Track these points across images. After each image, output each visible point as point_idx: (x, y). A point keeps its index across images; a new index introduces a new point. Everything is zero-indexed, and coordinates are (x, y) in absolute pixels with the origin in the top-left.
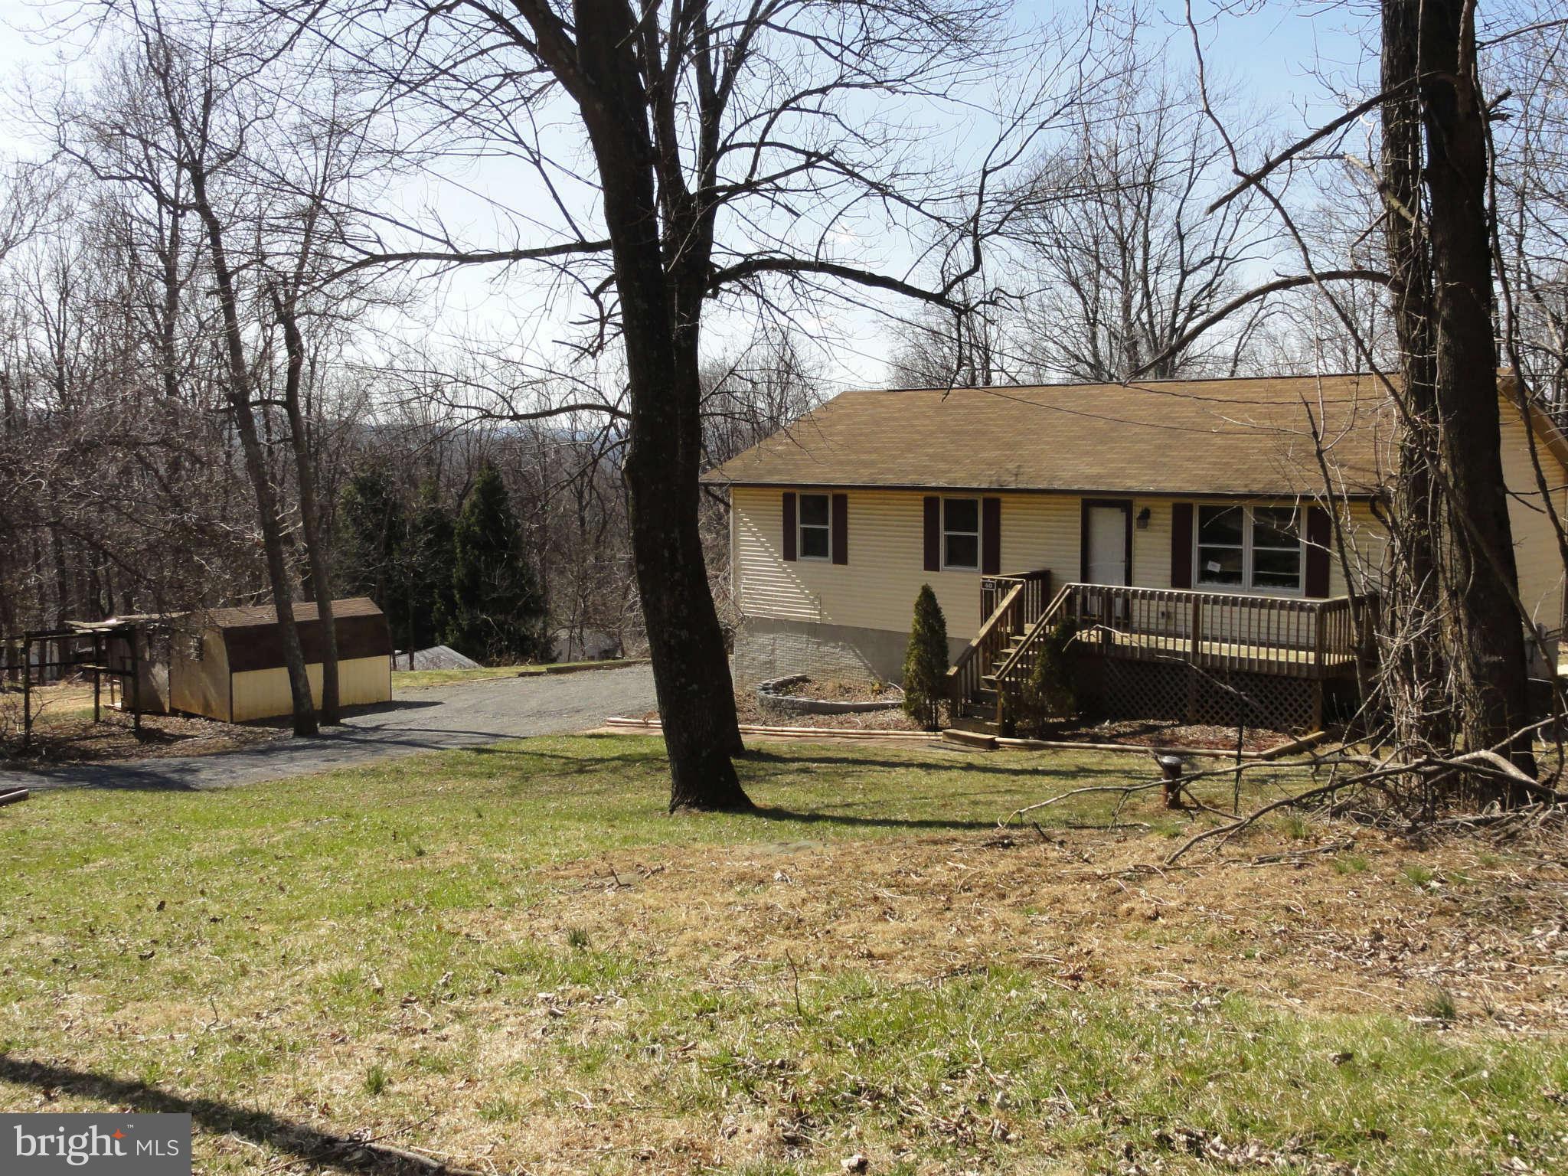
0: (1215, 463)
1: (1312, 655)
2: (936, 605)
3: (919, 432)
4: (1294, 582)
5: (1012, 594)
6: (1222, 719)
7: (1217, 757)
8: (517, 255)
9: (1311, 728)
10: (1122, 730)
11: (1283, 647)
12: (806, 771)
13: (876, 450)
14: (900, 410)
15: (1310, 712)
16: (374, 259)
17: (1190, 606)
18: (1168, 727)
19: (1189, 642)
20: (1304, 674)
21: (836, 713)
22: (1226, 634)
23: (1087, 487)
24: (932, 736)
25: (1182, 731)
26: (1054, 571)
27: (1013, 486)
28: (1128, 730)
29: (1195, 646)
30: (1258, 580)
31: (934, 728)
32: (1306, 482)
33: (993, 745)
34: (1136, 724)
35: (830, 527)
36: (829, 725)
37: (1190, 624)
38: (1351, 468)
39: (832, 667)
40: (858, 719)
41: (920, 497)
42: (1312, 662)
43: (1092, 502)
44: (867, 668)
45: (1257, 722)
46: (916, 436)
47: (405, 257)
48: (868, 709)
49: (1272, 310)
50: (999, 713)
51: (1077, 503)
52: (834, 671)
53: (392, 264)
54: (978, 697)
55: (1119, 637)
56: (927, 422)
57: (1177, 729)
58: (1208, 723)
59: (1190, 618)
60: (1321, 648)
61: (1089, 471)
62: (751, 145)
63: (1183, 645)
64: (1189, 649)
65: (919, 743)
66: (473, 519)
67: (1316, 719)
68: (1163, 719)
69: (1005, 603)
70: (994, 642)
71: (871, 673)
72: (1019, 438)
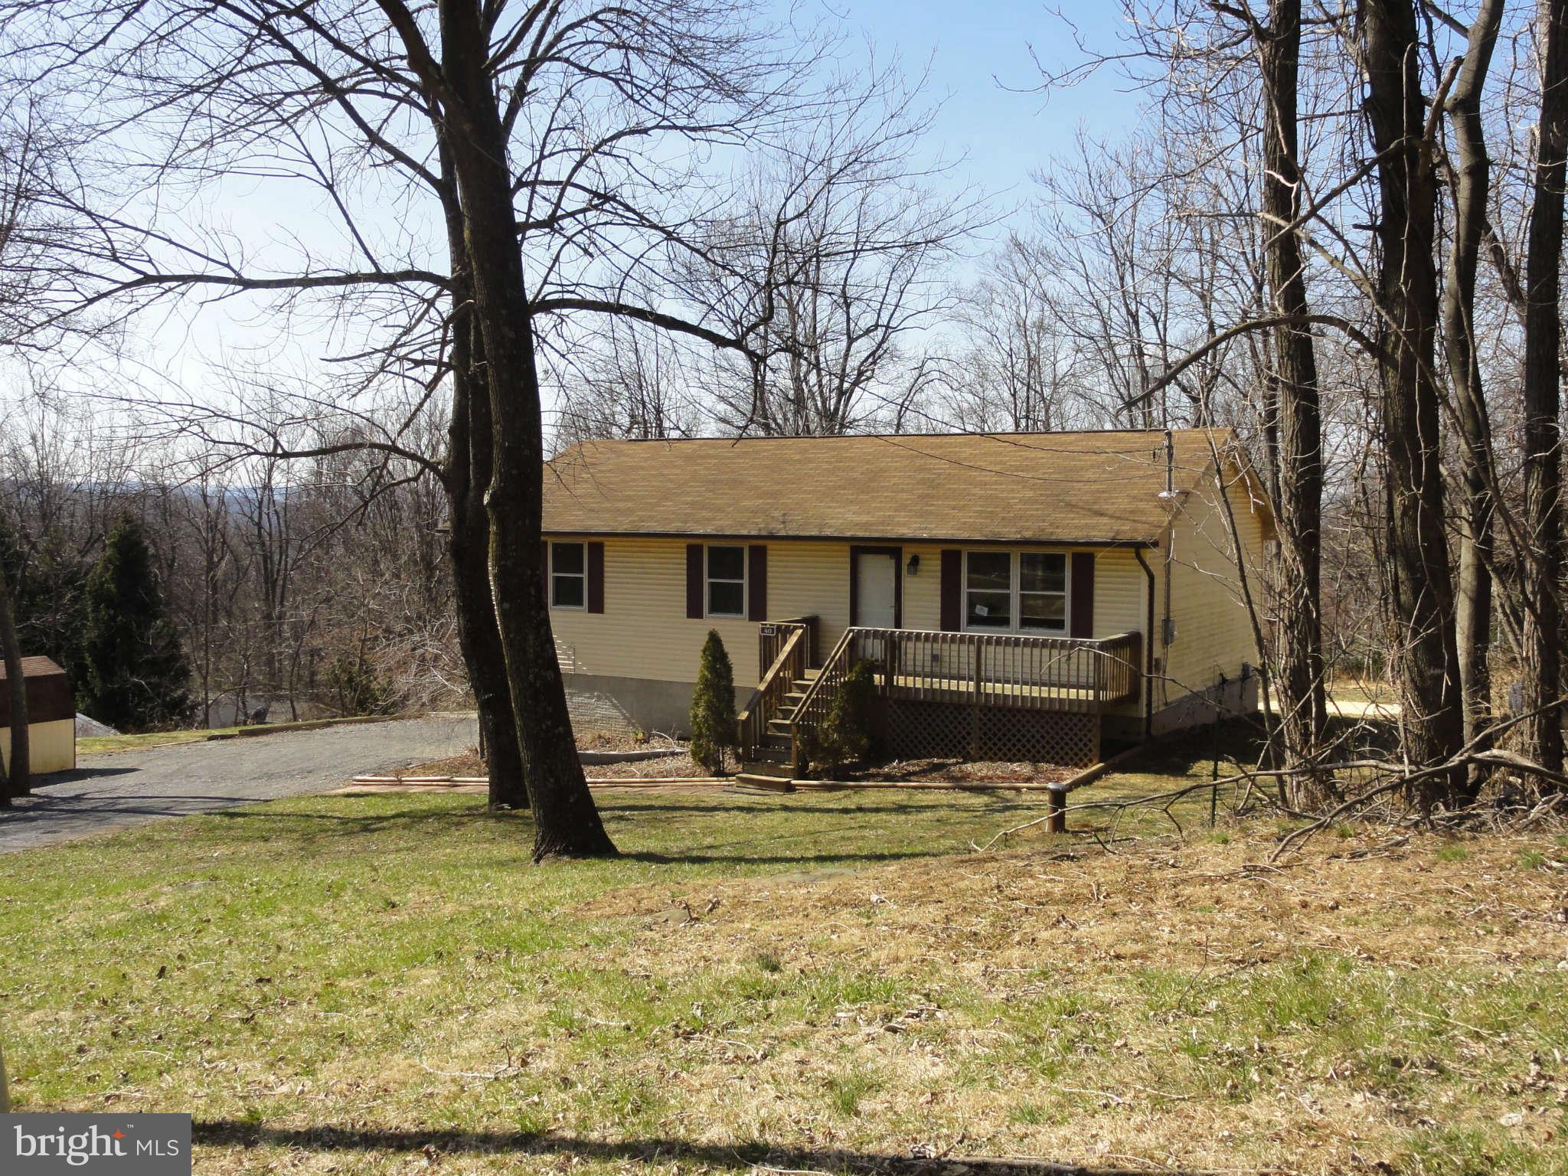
0: (981, 512)
1: (1091, 692)
2: (722, 651)
3: (671, 481)
4: (1059, 625)
5: (793, 640)
6: (1005, 755)
7: (1018, 790)
8: (306, 282)
9: (1091, 761)
10: (911, 769)
11: (1054, 685)
12: (621, 818)
13: (629, 498)
14: (646, 460)
15: (1090, 745)
16: (147, 279)
17: (972, 648)
18: (954, 764)
19: (971, 683)
20: (1084, 710)
21: (607, 764)
22: (1000, 674)
23: (861, 534)
24: (723, 781)
25: (969, 767)
26: (823, 617)
27: (783, 533)
28: (917, 769)
29: (978, 686)
30: (1025, 623)
31: (720, 773)
32: (1072, 528)
33: (789, 788)
34: (924, 762)
35: (585, 576)
36: (605, 775)
37: (973, 666)
38: (1112, 517)
39: (587, 718)
40: (633, 768)
41: (683, 544)
42: (1091, 698)
43: (861, 549)
44: (625, 718)
45: (1038, 756)
46: (670, 485)
47: (184, 279)
48: (641, 758)
49: (930, 378)
50: (794, 756)
51: (846, 549)
52: (589, 722)
53: (166, 285)
54: (766, 741)
55: (900, 681)
56: (678, 471)
57: (963, 767)
58: (991, 759)
59: (973, 661)
60: (1098, 687)
61: (857, 519)
62: (558, 183)
63: (966, 686)
64: (971, 689)
65: (710, 789)
66: (108, 575)
67: (1096, 751)
68: (947, 756)
69: (788, 648)
70: (778, 686)
71: (629, 723)
72: (778, 488)
